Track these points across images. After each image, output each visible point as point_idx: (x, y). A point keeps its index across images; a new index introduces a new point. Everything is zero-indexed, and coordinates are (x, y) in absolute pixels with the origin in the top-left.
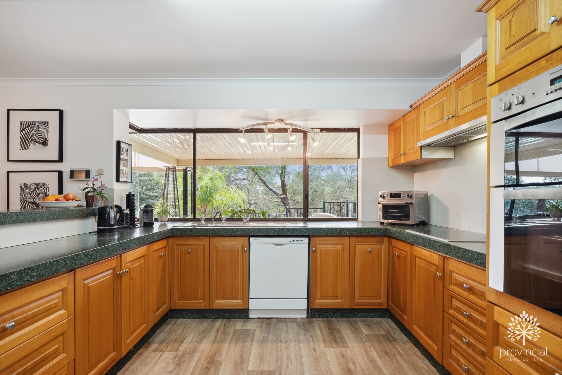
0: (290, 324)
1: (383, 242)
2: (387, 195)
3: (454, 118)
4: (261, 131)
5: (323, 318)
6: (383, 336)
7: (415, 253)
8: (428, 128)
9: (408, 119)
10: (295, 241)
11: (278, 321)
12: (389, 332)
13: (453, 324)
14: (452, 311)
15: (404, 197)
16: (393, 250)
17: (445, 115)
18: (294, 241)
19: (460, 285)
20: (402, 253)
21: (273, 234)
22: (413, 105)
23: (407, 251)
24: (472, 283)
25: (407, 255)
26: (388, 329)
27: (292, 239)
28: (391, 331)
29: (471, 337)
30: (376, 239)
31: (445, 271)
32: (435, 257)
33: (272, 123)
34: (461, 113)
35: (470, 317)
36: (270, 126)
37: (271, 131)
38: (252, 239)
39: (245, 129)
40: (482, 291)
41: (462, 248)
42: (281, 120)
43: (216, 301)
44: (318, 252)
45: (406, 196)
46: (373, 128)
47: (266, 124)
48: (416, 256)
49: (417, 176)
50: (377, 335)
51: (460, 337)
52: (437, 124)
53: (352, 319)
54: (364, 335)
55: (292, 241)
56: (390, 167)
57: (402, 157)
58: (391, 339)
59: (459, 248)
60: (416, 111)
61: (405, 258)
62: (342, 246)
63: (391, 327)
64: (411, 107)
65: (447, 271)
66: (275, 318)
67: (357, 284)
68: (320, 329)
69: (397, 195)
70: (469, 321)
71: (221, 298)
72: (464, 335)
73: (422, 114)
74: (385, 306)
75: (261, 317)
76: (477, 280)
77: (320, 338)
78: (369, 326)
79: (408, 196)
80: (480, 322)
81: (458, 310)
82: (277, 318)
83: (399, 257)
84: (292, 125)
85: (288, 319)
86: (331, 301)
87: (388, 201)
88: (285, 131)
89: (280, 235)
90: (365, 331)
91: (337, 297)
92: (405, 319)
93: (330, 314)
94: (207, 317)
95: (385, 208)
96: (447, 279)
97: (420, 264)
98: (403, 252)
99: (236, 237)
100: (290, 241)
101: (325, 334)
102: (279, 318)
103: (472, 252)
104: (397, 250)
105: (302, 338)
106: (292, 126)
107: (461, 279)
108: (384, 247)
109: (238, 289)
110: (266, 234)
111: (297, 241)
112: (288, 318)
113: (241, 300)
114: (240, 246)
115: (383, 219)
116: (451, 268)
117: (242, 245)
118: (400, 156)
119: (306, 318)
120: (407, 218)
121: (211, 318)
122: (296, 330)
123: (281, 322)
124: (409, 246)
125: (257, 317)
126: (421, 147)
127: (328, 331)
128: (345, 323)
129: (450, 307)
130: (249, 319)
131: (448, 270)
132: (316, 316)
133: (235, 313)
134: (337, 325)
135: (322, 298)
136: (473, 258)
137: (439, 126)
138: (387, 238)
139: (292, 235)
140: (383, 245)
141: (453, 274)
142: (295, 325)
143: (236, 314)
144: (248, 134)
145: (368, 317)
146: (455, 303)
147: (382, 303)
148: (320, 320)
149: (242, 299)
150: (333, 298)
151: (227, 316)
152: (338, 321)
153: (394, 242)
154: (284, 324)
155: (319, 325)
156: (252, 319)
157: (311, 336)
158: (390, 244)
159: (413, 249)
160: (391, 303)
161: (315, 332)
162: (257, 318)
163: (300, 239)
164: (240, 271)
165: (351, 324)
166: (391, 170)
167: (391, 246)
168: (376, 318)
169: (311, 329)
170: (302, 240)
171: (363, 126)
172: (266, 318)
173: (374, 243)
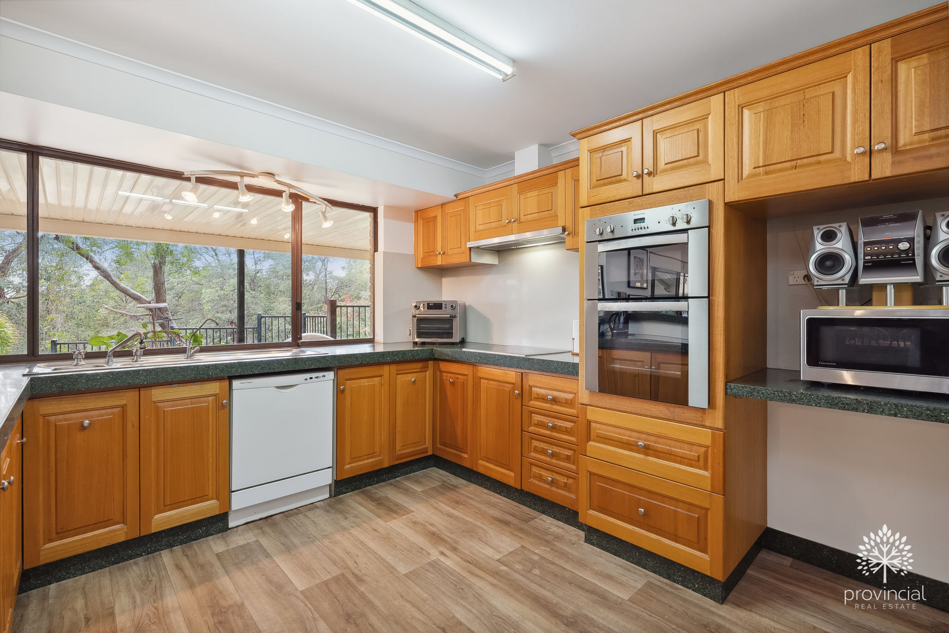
0: (310, 514)
1: (428, 368)
2: (424, 305)
3: (516, 223)
4: (233, 186)
5: (353, 491)
6: (440, 486)
7: (480, 375)
8: (481, 228)
9: (449, 209)
10: (314, 379)
11: (287, 517)
12: (444, 481)
13: (533, 441)
14: (532, 429)
15: (446, 308)
16: (441, 376)
17: (504, 217)
18: (311, 378)
19: (543, 399)
20: (458, 378)
21: (279, 370)
22: (460, 195)
23: (466, 373)
24: (555, 393)
25: (467, 379)
26: (440, 478)
27: (308, 376)
28: (445, 479)
29: (554, 447)
30: (420, 365)
31: (524, 387)
32: (511, 375)
33: (253, 176)
34: (523, 219)
35: (554, 428)
36: (248, 180)
37: (250, 188)
38: (236, 383)
39: (197, 176)
40: (566, 399)
41: (547, 360)
42: (271, 175)
43: (157, 516)
44: (347, 392)
45: (449, 307)
46: (396, 211)
47: (242, 175)
48: (481, 378)
49: (446, 281)
50: (434, 488)
51: (544, 452)
52: (493, 225)
53: (392, 481)
54: (421, 493)
55: (308, 378)
56: (418, 268)
57: (439, 257)
58: (452, 487)
59: (543, 361)
60: (462, 203)
61: (464, 385)
62: (380, 378)
63: (442, 475)
64: (456, 196)
65: (526, 387)
66: (278, 514)
67: (398, 429)
68: (360, 504)
69: (438, 306)
70: (552, 431)
71: (168, 507)
72: (547, 448)
73: (472, 208)
74: (430, 453)
75: (251, 520)
76: (561, 389)
77: (371, 515)
78: (418, 482)
79: (452, 306)
80: (564, 429)
81: (540, 424)
82: (281, 513)
83: (453, 384)
84: (290, 186)
85: (300, 509)
86: (366, 462)
87: (423, 312)
88: (278, 194)
89: (291, 370)
90: (418, 489)
91: (374, 453)
92: (466, 458)
93: (363, 482)
94: (131, 557)
95: (420, 321)
96: (526, 396)
97: (489, 386)
98: (460, 377)
99: (201, 383)
100: (306, 379)
101: (373, 508)
102: (285, 512)
103: (558, 362)
104: (450, 375)
105: (345, 523)
106: (290, 188)
107: (543, 392)
108: (429, 374)
109: (208, 480)
110: (265, 371)
111: (317, 377)
112: (301, 507)
113: (213, 499)
114: (210, 398)
115: (417, 337)
116: (531, 383)
117: (215, 395)
118: (437, 255)
119: (329, 498)
120: (450, 334)
121: (141, 555)
122: (327, 518)
123: (292, 515)
124: (471, 367)
125: (244, 522)
126: (470, 248)
127: (373, 504)
128: (387, 488)
129: (530, 424)
130: (229, 531)
131: (528, 386)
132: (344, 490)
133: (198, 528)
134: (380, 493)
135: (354, 459)
136: (559, 368)
137: (496, 228)
138: (432, 362)
139: (310, 368)
140: (428, 372)
141: (533, 389)
142: (318, 512)
143: (201, 529)
144: (202, 187)
145: (410, 473)
146: (536, 418)
147: (427, 448)
148: (351, 495)
149: (215, 497)
150: (368, 456)
151: (181, 540)
152: (376, 488)
153: (443, 366)
154: (301, 516)
155: (354, 501)
156: (235, 529)
157: (357, 517)
158: (437, 369)
159: (478, 371)
160: (439, 446)
161: (356, 510)
162: (244, 524)
163: (320, 374)
164: (210, 445)
165: (395, 486)
166: (419, 273)
167: (438, 372)
168: (420, 470)
169: (348, 509)
170: (324, 376)
171: (385, 206)
172: (261, 519)
173: (418, 370)
